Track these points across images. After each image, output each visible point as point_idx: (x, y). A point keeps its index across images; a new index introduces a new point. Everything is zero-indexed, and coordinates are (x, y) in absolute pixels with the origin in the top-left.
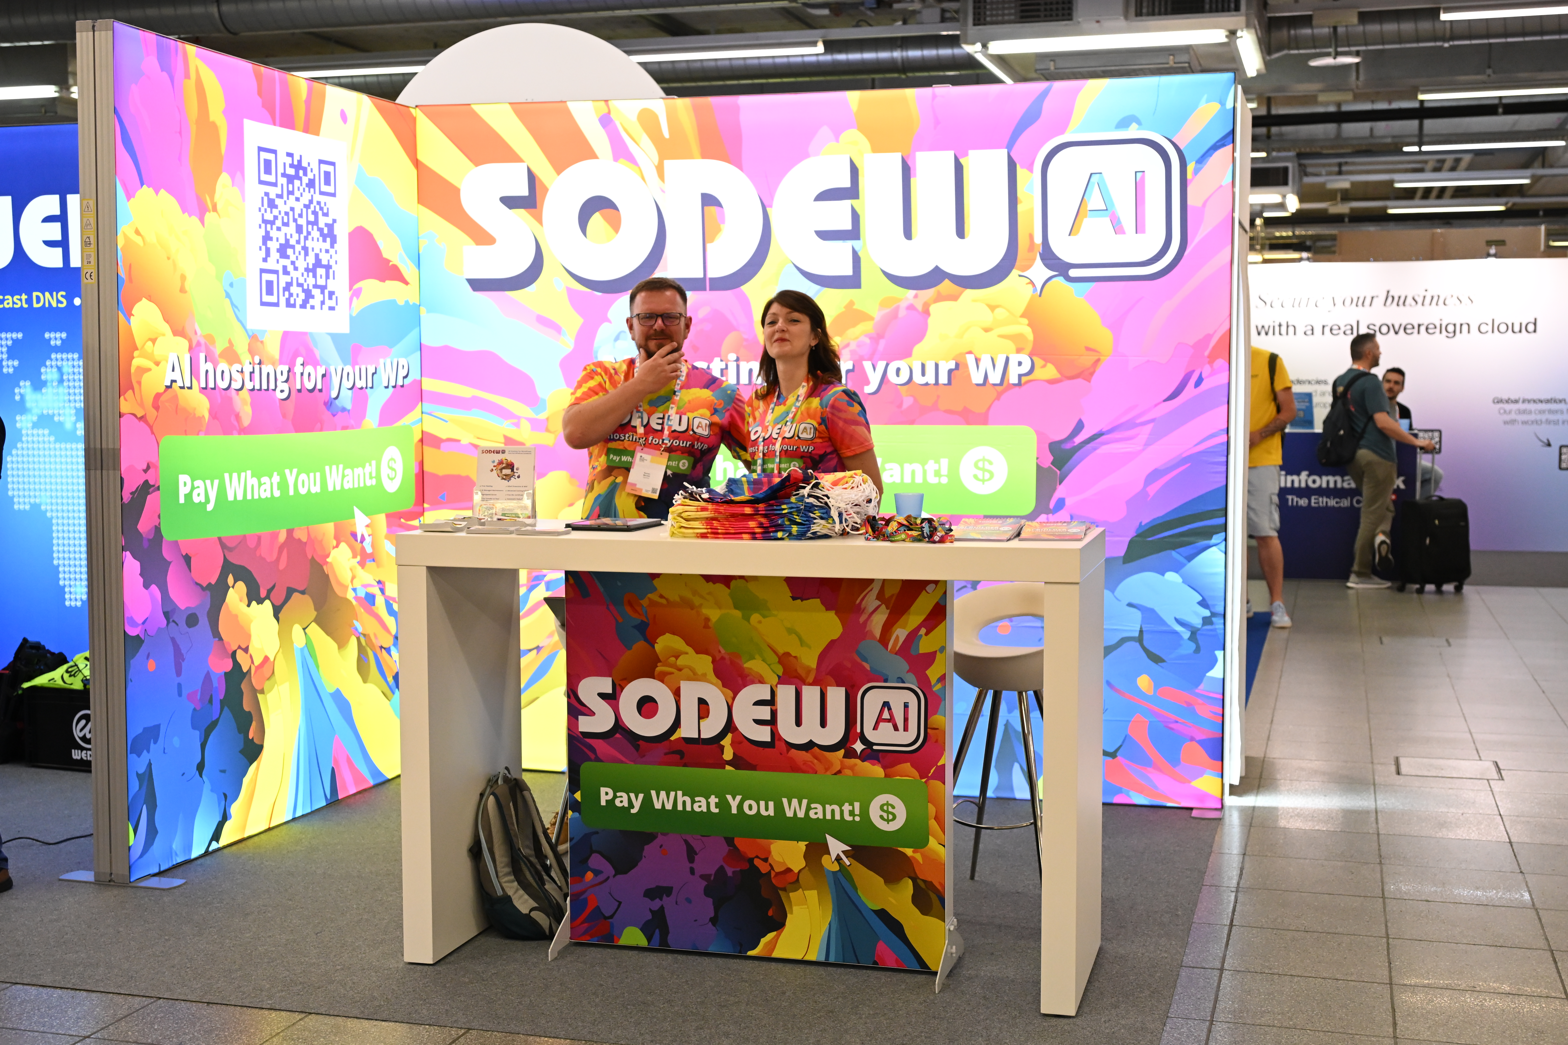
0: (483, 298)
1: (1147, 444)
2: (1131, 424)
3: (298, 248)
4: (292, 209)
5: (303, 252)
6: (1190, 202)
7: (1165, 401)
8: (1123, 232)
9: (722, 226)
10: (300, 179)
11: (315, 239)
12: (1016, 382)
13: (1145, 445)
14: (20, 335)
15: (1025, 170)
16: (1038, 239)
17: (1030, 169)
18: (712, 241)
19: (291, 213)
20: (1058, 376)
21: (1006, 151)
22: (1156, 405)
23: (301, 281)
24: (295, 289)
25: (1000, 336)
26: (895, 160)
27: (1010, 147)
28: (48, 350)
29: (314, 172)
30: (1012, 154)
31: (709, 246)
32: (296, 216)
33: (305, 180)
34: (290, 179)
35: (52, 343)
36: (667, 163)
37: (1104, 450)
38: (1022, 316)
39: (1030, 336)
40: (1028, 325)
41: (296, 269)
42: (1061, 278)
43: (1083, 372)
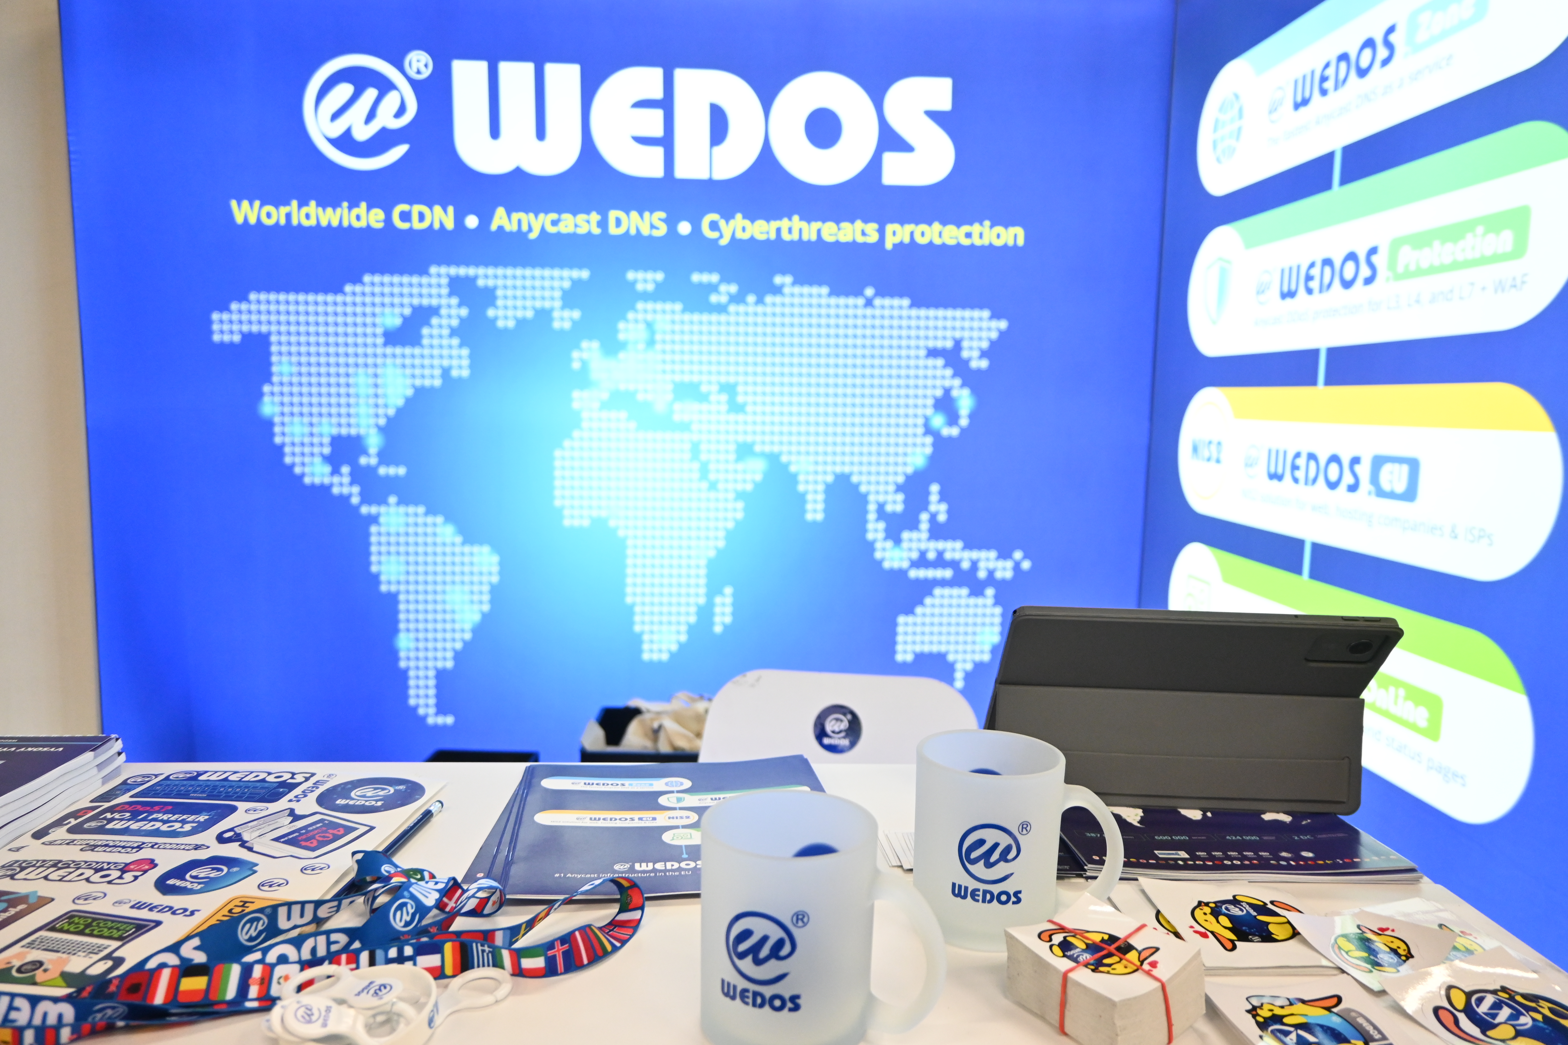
14: (585, 274)
28: (630, 296)
35: (640, 287)
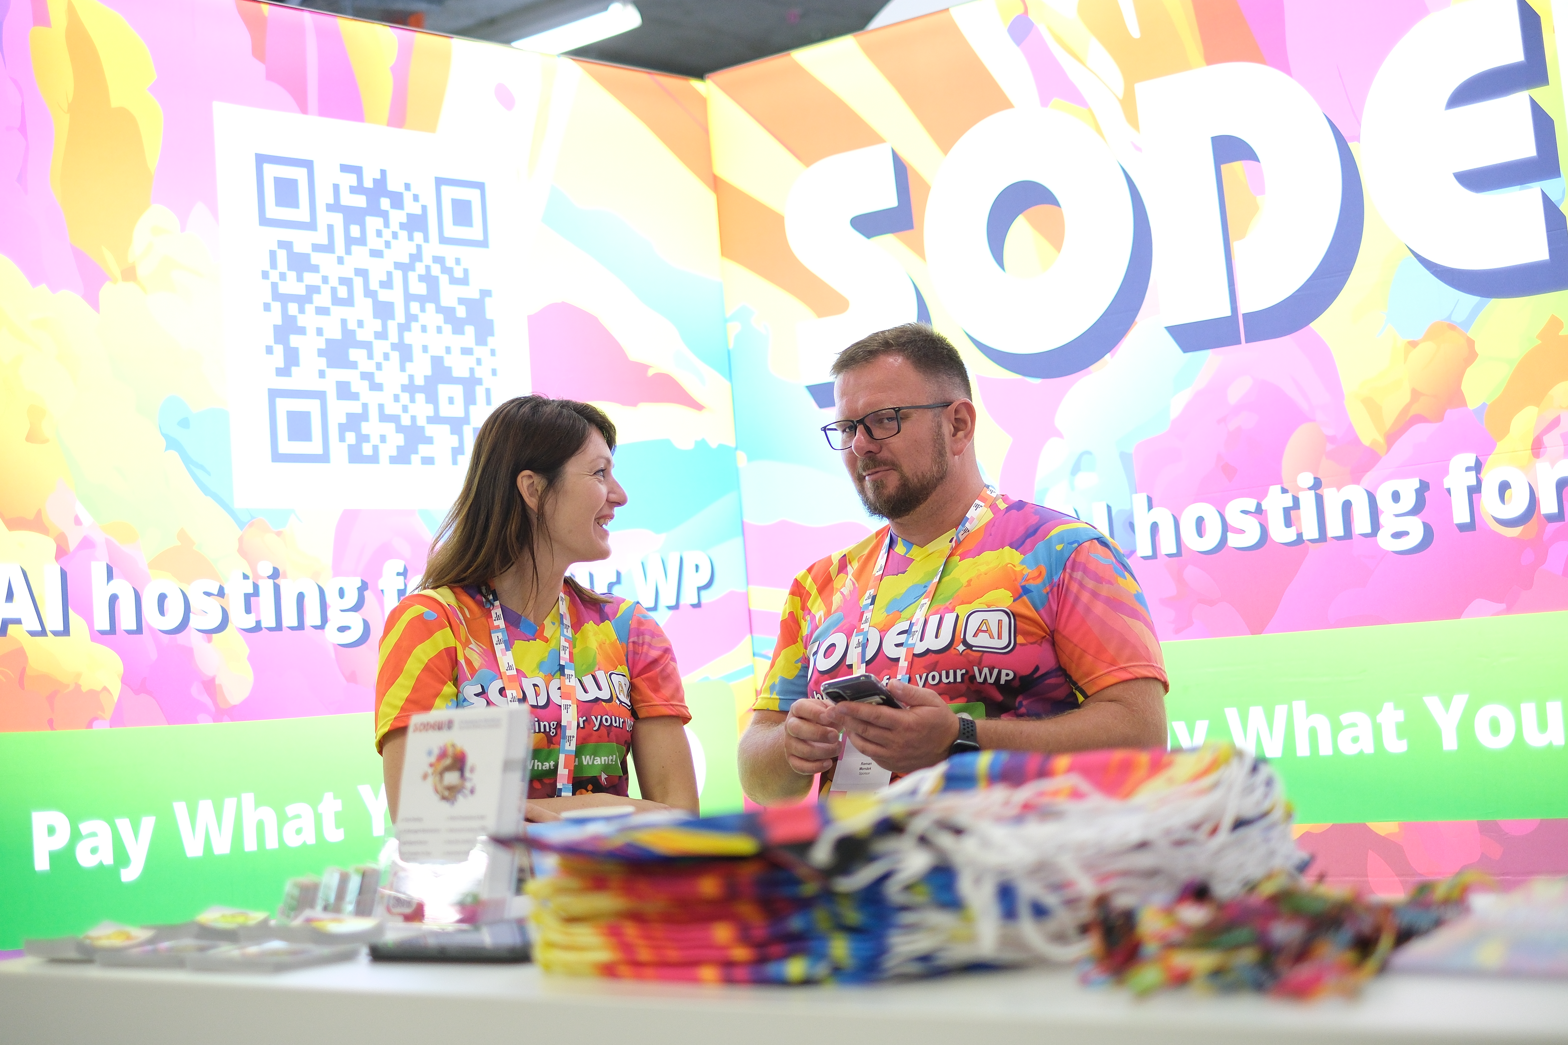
3: (380, 347)
4: (362, 273)
5: (395, 356)
9: (1259, 199)
10: (385, 215)
11: (432, 329)
18: (1243, 236)
19: (358, 282)
23: (392, 409)
24: (372, 427)
29: (423, 201)
32: (374, 285)
33: (397, 217)
34: (353, 216)
41: (376, 387)
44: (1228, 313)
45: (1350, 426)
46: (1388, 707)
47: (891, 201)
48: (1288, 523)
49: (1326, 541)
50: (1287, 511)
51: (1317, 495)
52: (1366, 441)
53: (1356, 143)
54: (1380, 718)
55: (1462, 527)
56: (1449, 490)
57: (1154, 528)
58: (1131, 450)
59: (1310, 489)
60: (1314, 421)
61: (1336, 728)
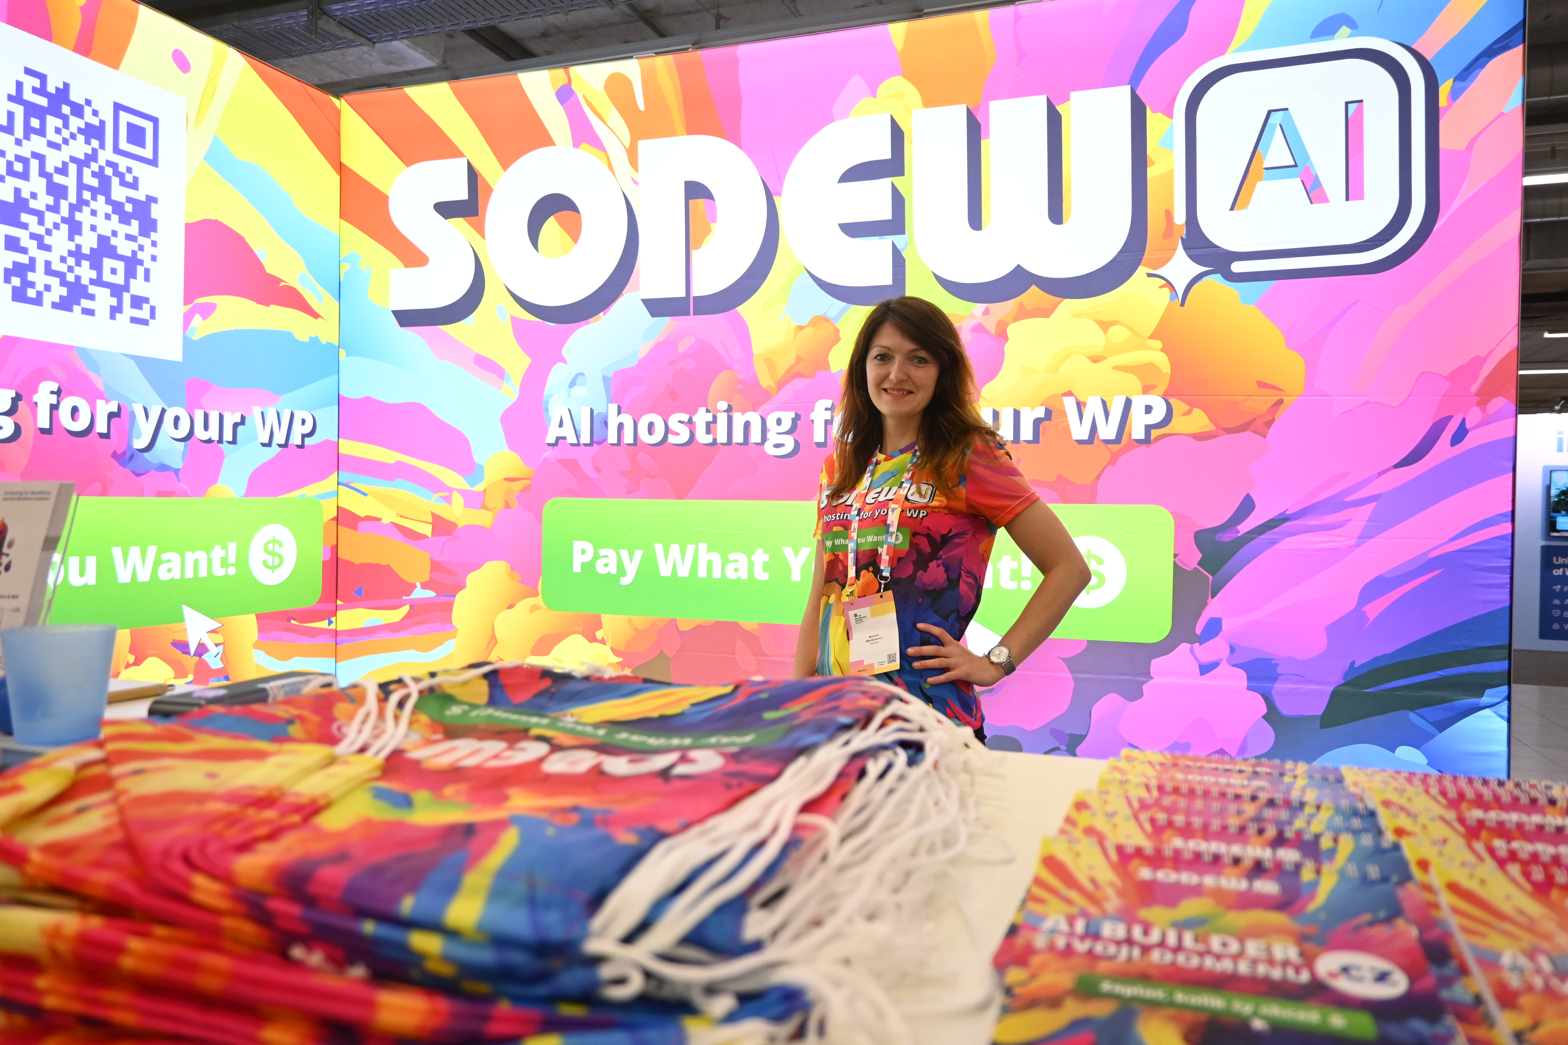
0: (411, 335)
1: (1366, 535)
2: (1336, 504)
3: (51, 218)
4: (39, 157)
5: (65, 228)
6: (1445, 143)
7: (1397, 466)
8: (1325, 200)
9: (712, 225)
10: (64, 118)
11: (101, 215)
12: (1142, 436)
13: (1360, 538)
15: (1160, 115)
16: (1180, 217)
17: (1169, 112)
18: (698, 247)
19: (34, 163)
20: (1212, 427)
21: (1128, 87)
22: (1381, 474)
23: (57, 266)
24: (38, 277)
25: (1116, 368)
26: (958, 115)
27: (1134, 83)
29: (101, 117)
30: (1137, 92)
31: (694, 253)
32: (50, 169)
33: (77, 122)
34: (34, 111)
36: (641, 144)
37: (1288, 544)
38: (1153, 336)
39: (1166, 368)
40: (1162, 350)
41: (44, 247)
42: (1219, 275)
43: (1255, 419)
44: (684, 295)
45: (755, 375)
46: (760, 551)
47: (464, 196)
48: (708, 432)
49: (731, 445)
50: (708, 424)
51: (728, 415)
52: (764, 385)
53: (778, 197)
54: (753, 558)
55: (818, 445)
56: (813, 421)
57: (621, 427)
58: (610, 375)
59: (725, 411)
60: (732, 369)
61: (725, 562)
